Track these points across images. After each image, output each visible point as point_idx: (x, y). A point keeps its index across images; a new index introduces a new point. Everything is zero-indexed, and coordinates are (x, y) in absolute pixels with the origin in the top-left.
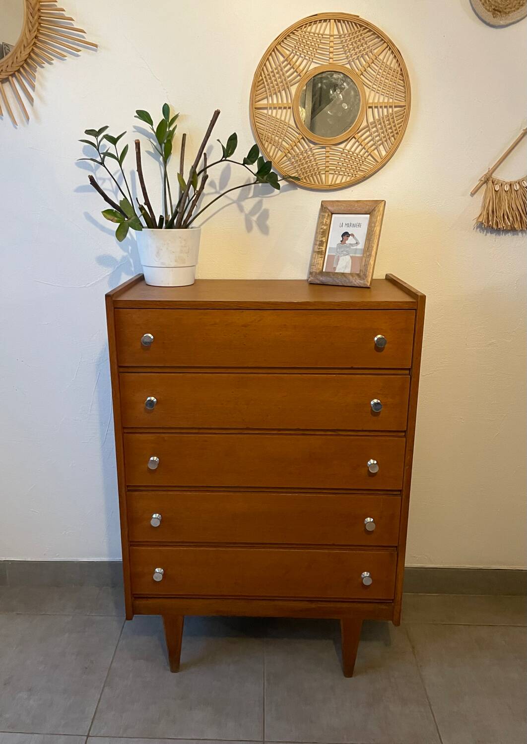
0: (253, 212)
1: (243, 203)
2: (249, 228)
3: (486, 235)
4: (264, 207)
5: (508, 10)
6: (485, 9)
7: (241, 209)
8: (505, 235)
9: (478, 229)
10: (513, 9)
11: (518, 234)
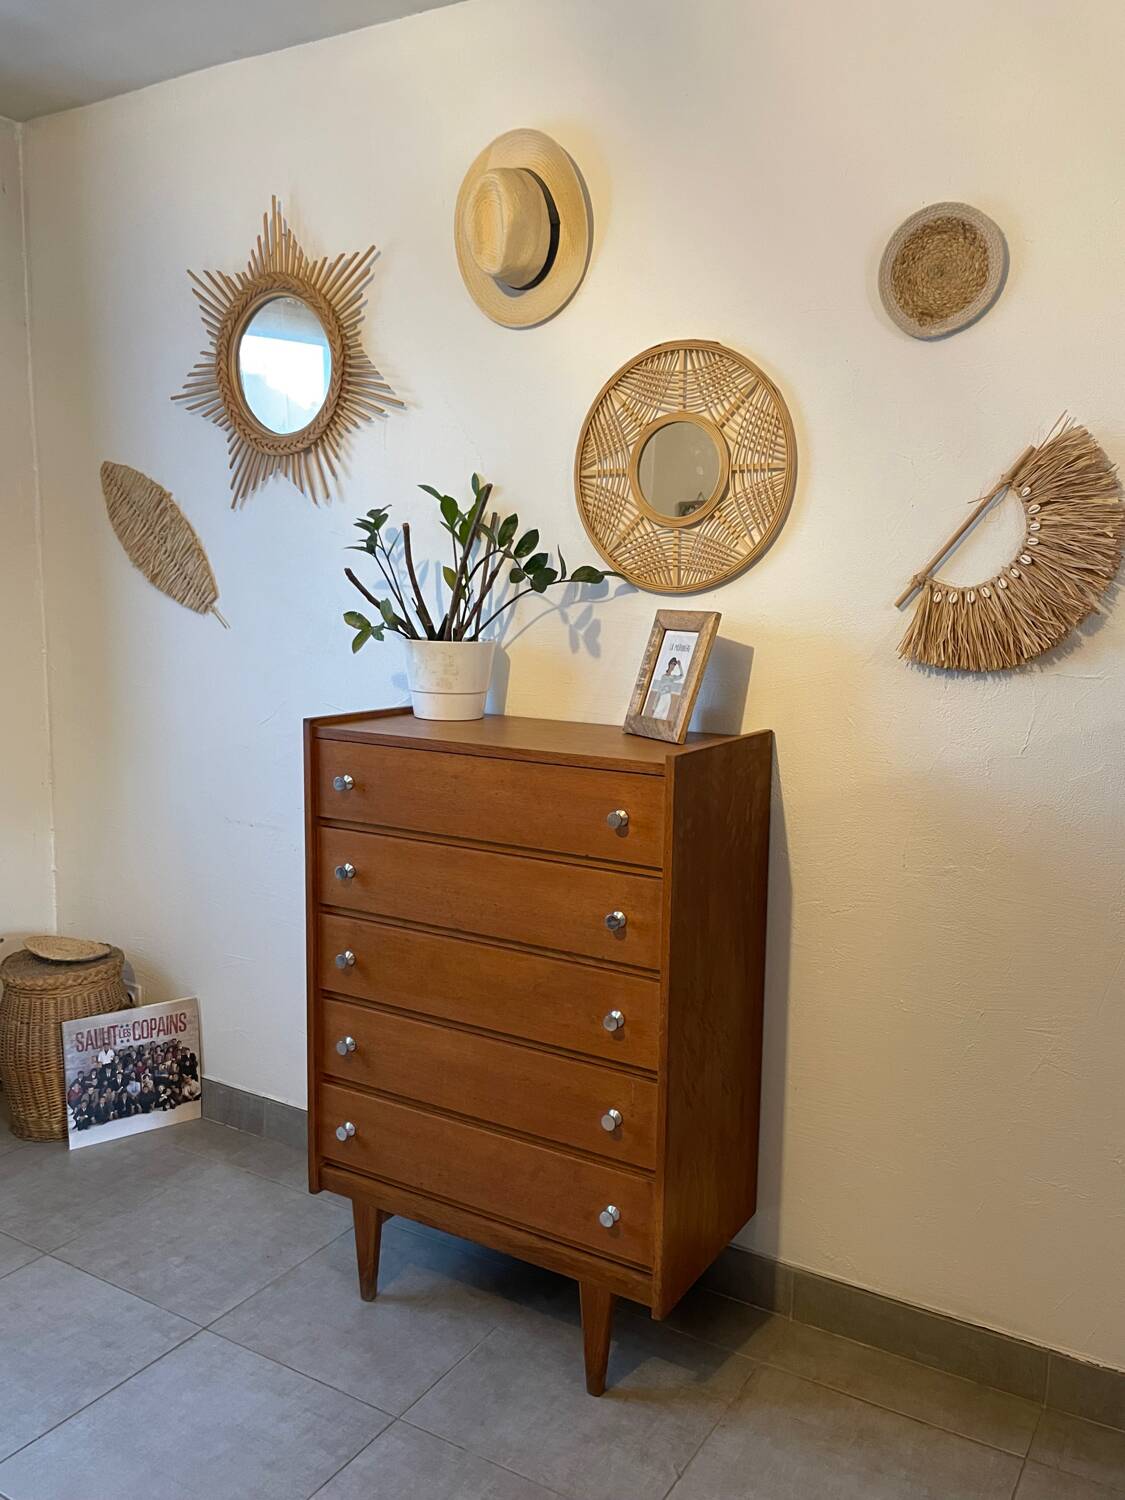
0: (579, 624)
1: (568, 611)
2: (575, 647)
3: (929, 676)
4: (595, 616)
5: (946, 311)
6: (904, 315)
7: (565, 618)
8: (963, 678)
9: (916, 666)
10: (954, 310)
11: (986, 679)
